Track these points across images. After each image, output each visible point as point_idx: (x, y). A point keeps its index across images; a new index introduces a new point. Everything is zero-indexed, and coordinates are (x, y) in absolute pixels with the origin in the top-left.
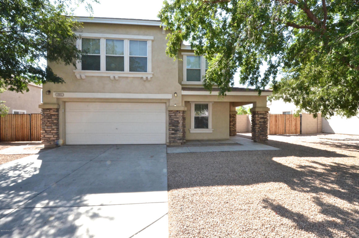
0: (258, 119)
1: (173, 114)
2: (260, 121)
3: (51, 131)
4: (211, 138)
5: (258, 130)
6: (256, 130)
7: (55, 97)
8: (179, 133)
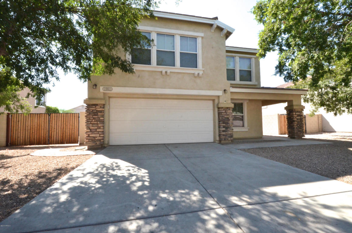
0: (296, 117)
1: (224, 111)
2: (297, 119)
3: (96, 129)
4: (247, 137)
5: (297, 127)
6: (295, 127)
7: (103, 91)
8: (230, 131)
